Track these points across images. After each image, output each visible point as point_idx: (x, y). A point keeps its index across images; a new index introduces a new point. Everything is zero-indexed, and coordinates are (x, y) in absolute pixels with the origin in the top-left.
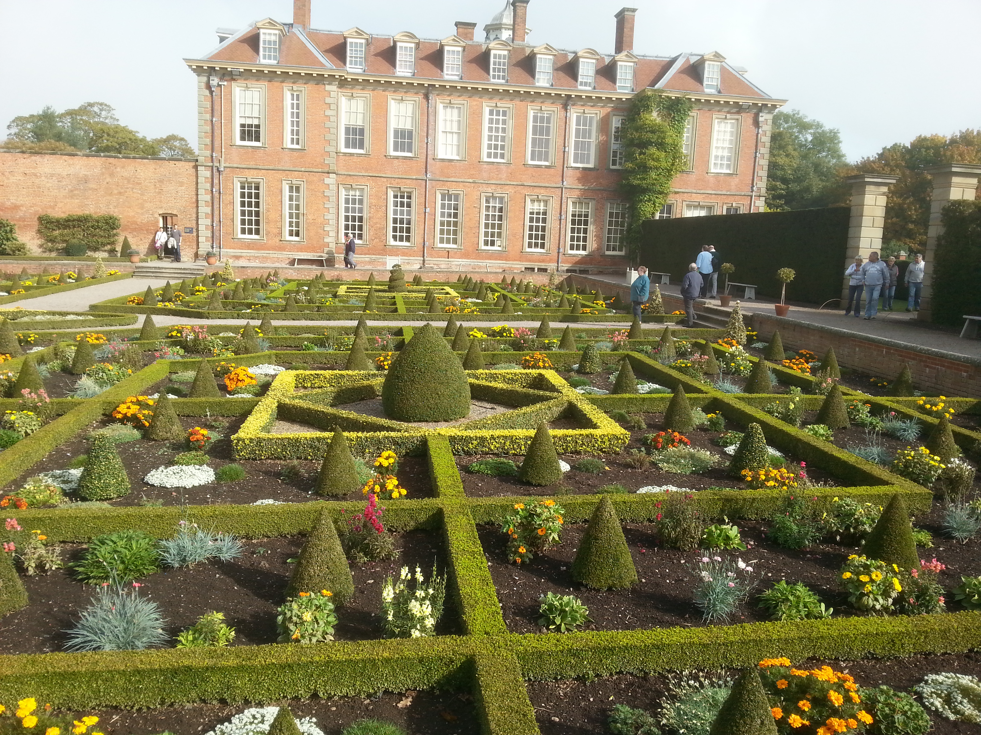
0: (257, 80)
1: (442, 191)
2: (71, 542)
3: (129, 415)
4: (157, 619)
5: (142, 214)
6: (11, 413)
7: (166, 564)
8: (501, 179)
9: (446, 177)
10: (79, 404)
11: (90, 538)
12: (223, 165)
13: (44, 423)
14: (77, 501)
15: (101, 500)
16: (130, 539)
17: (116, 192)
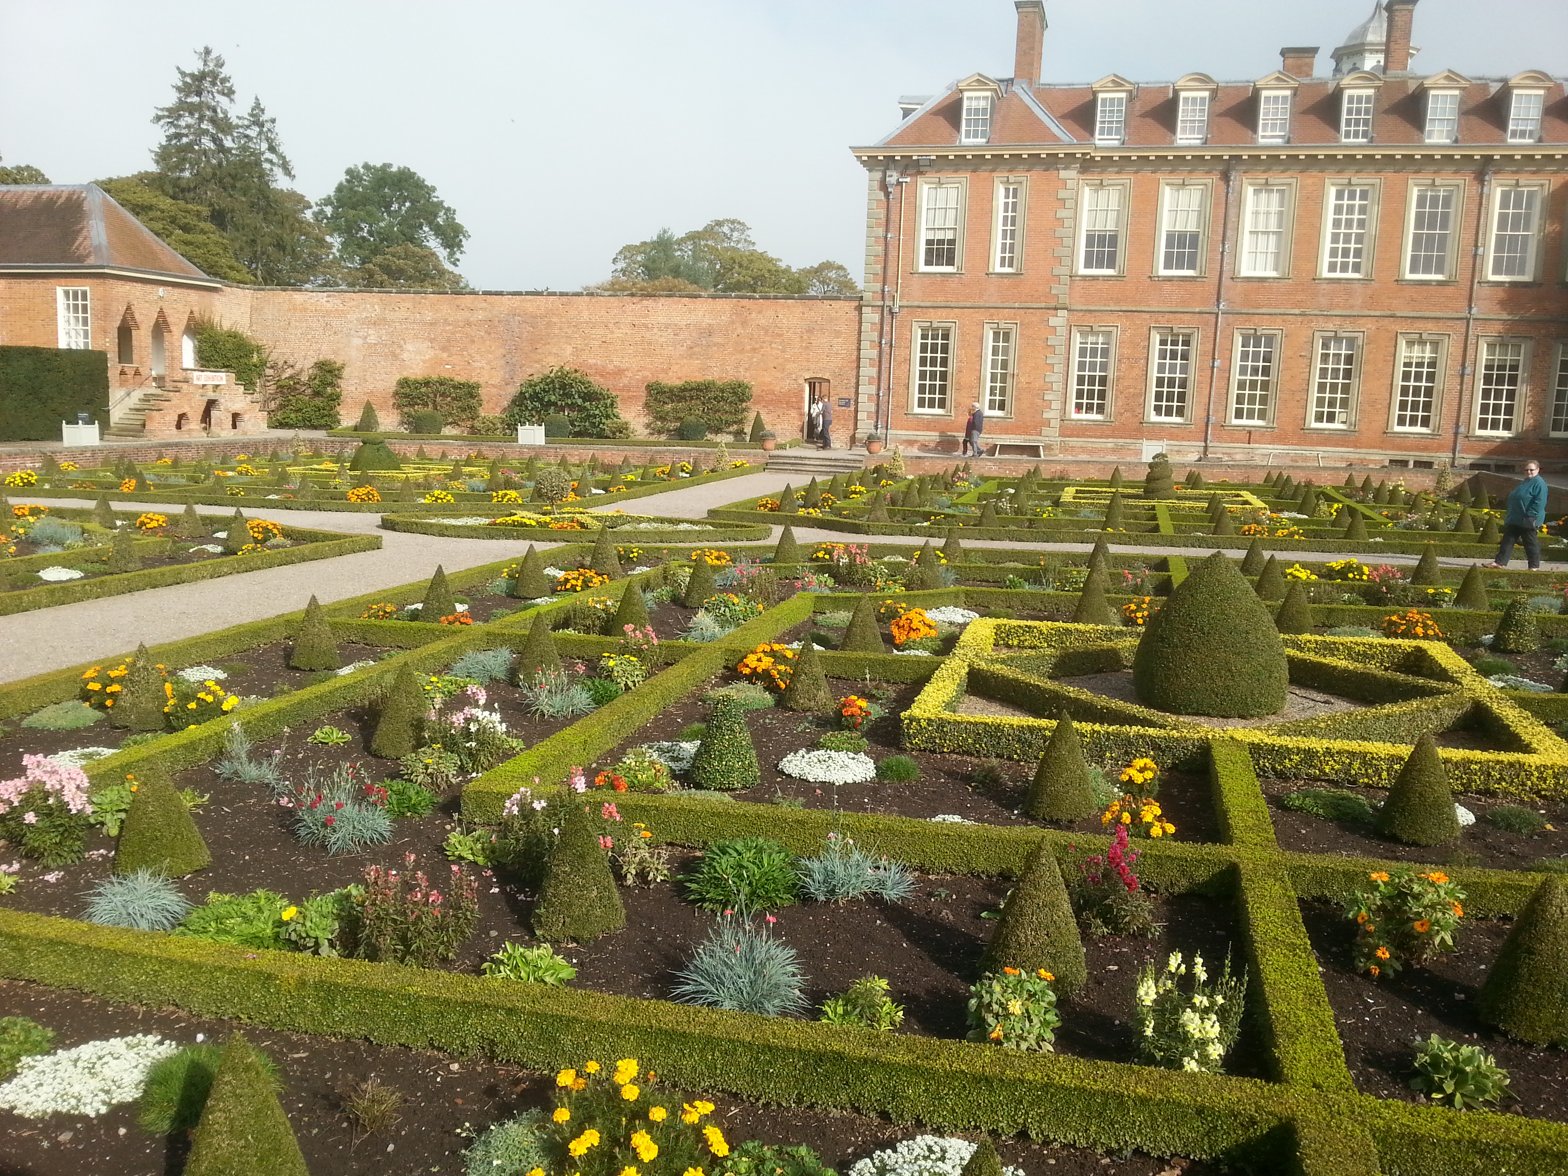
0: (956, 171)
1: (1244, 331)
2: (681, 846)
3: (759, 670)
4: (794, 975)
5: (782, 378)
6: (609, 657)
7: (807, 894)
8: (1352, 307)
9: (1253, 307)
10: (695, 650)
11: (705, 843)
12: (898, 303)
13: (649, 675)
14: (690, 788)
15: (720, 789)
16: (760, 850)
17: (748, 347)
